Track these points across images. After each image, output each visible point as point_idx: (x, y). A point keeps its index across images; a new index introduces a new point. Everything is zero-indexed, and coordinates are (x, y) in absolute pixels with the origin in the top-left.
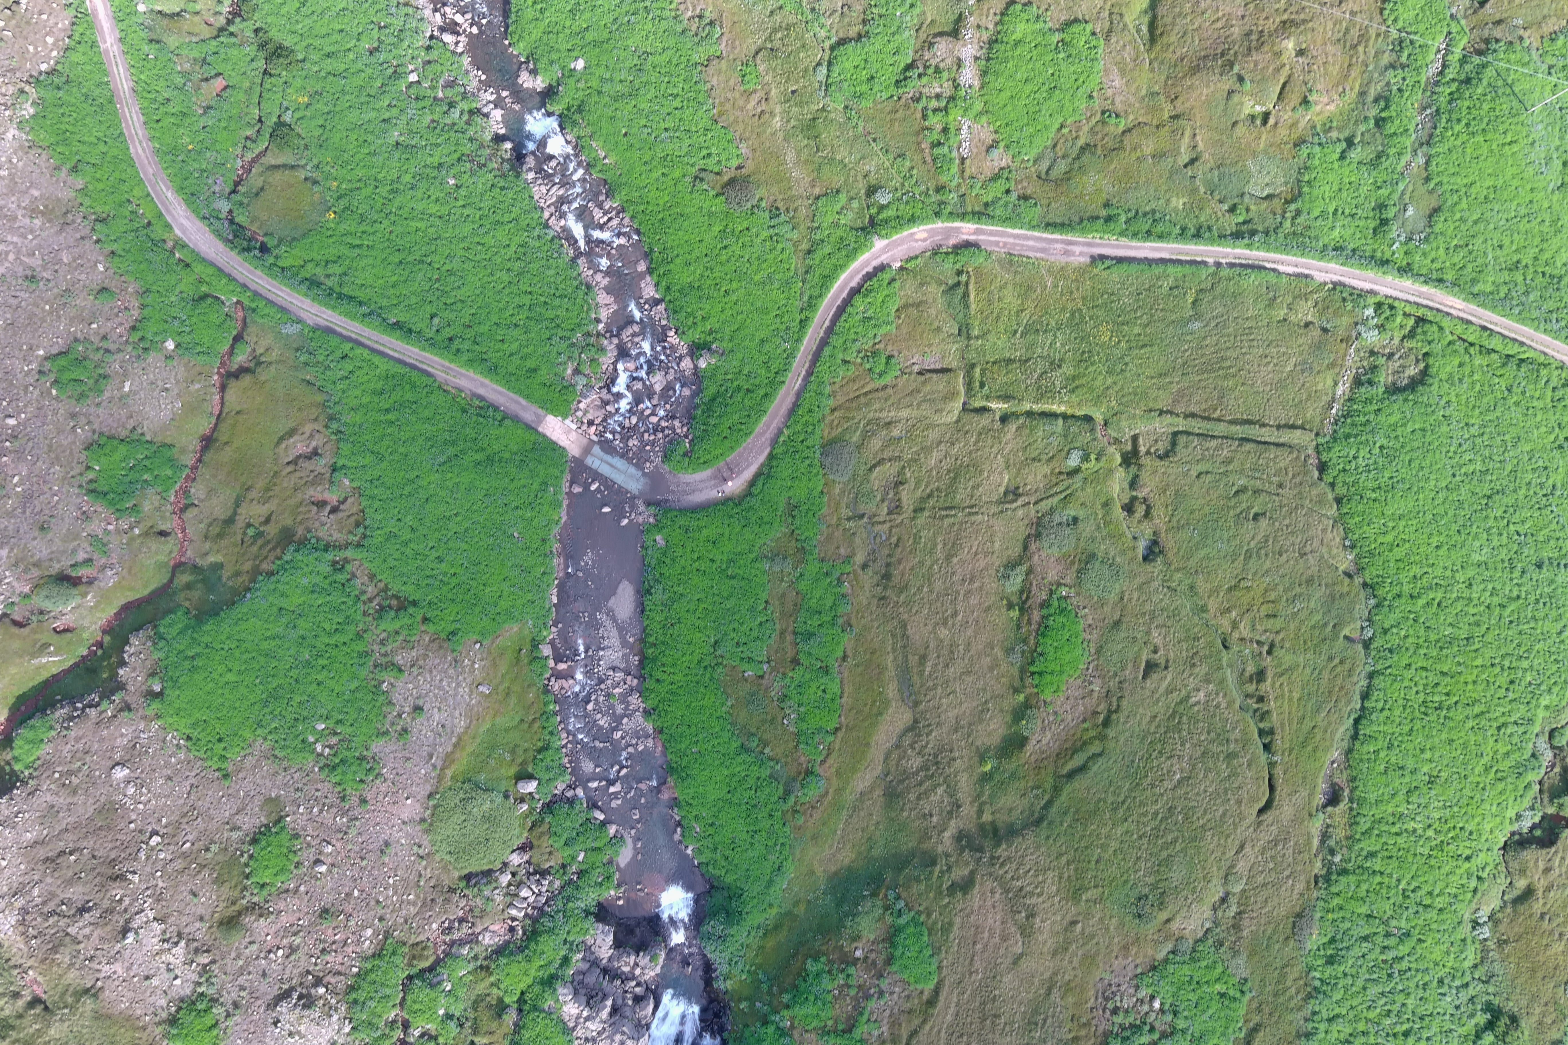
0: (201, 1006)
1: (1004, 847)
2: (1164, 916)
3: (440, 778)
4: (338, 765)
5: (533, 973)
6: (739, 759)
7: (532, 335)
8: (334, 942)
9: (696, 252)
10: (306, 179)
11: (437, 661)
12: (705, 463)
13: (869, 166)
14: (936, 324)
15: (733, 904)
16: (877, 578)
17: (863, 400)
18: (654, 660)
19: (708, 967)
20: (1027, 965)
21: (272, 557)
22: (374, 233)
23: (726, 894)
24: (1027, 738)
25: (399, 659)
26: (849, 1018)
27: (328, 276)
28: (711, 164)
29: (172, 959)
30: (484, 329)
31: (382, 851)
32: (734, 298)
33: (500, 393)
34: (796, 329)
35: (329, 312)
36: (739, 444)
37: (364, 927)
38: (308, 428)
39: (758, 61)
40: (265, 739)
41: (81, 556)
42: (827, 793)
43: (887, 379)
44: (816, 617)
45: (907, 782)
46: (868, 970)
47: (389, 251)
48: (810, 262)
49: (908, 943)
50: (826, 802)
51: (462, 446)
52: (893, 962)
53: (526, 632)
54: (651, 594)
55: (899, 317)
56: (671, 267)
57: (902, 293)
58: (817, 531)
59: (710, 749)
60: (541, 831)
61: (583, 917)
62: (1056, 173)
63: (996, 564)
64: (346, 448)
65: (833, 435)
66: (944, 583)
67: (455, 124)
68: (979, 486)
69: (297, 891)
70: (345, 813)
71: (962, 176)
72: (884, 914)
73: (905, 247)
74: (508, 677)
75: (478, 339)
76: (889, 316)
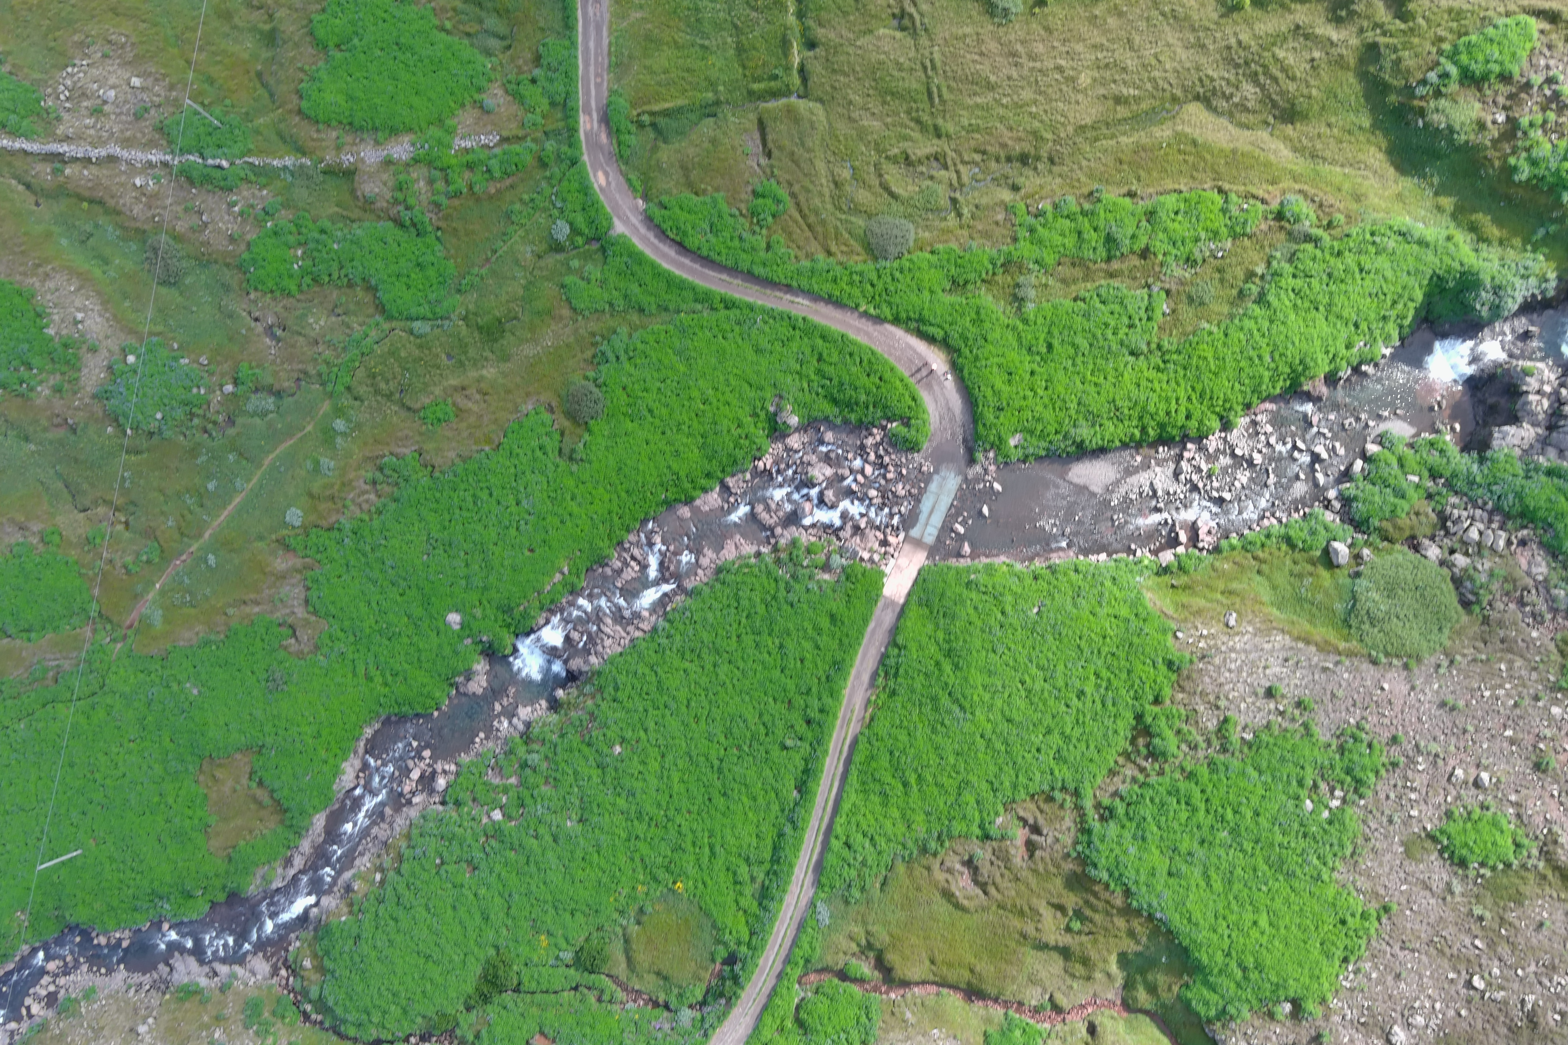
3: (1350, 654)
4: (1353, 778)
6: (1275, 302)
7: (791, 626)
9: (662, 445)
10: (639, 923)
11: (1207, 679)
12: (913, 400)
13: (526, 252)
14: (706, 145)
15: (1451, 286)
16: (1027, 171)
17: (812, 219)
18: (1162, 426)
19: (1531, 306)
21: (1105, 895)
22: (693, 832)
23: (1437, 298)
25: (1212, 725)
27: (753, 879)
28: (551, 445)
31: (1453, 709)
32: (710, 392)
33: (865, 655)
34: (738, 312)
35: (796, 870)
36: (886, 362)
37: (1550, 717)
38: (940, 876)
39: (418, 406)
40: (1333, 869)
42: (1300, 191)
43: (783, 193)
44: (1086, 236)
45: (1274, 97)
46: (1520, 103)
47: (713, 812)
48: (654, 307)
49: (1481, 58)
50: (1311, 191)
51: (936, 690)
52: (1507, 74)
53: (1150, 583)
54: (1082, 442)
55: (704, 192)
56: (682, 474)
57: (675, 191)
58: (980, 252)
59: (1266, 340)
60: (1391, 529)
61: (1489, 463)
62: (501, 28)
63: (991, 27)
64: (958, 827)
65: (858, 248)
66: (1023, 88)
67: (547, 758)
68: (897, 63)
69: (1517, 805)
70: (1412, 761)
71: (523, 139)
72: (1445, 96)
73: (617, 196)
74: (1209, 595)
75: (804, 690)
76: (705, 203)
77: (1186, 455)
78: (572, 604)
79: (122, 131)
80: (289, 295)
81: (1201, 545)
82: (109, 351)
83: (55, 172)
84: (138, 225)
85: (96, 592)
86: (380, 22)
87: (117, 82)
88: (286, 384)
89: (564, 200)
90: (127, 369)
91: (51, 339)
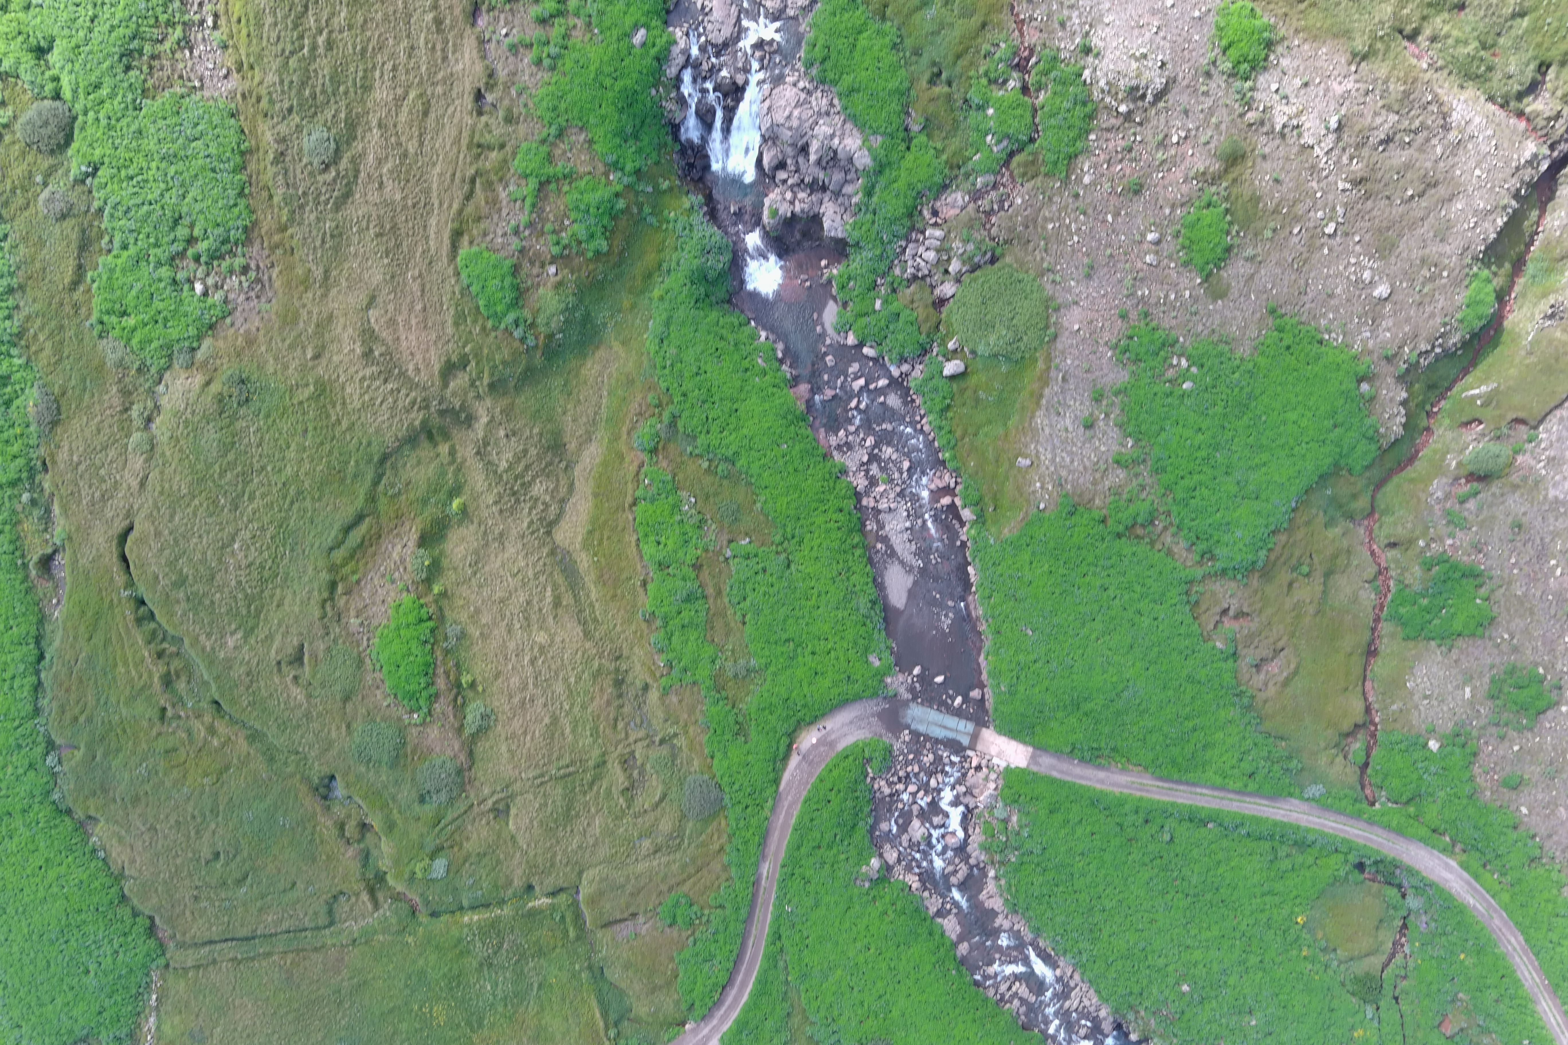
0: (1245, 66)
1: (417, 423)
2: (215, 388)
3: (1049, 359)
4: (1160, 349)
5: (903, 174)
6: (733, 448)
7: (1063, 848)
8: (1121, 161)
9: (910, 983)
10: (1335, 950)
11: (1081, 481)
12: (847, 757)
14: (630, 973)
15: (702, 290)
16: (629, 679)
17: (691, 870)
18: (851, 531)
19: (713, 215)
20: (358, 298)
21: (1278, 549)
22: (1252, 913)
24: (419, 546)
25: (1122, 474)
26: (546, 197)
27: (1289, 856)
29: (1285, 109)
30: (1115, 842)
31: (1093, 268)
32: (858, 945)
33: (1082, 777)
34: (782, 929)
35: (1279, 818)
36: (815, 788)
37: (1094, 183)
38: (1272, 690)
40: (1242, 359)
41: (1471, 505)
42: (629, 433)
43: (669, 900)
44: (686, 621)
45: (542, 466)
46: (538, 255)
47: (1233, 898)
48: (785, 1005)
49: (500, 295)
50: (628, 424)
51: (1108, 714)
52: (512, 270)
53: (993, 530)
54: (871, 601)
55: (674, 971)
56: (933, 959)
57: (676, 997)
58: (708, 715)
59: (768, 452)
60: (928, 324)
61: (860, 242)
63: (500, 728)
64: (1227, 681)
65: (715, 823)
66: (553, 692)
68: (539, 809)
69: (1173, 207)
70: (1141, 300)
72: (534, 319)
74: (1001, 479)
75: (1118, 830)
76: (685, 971)
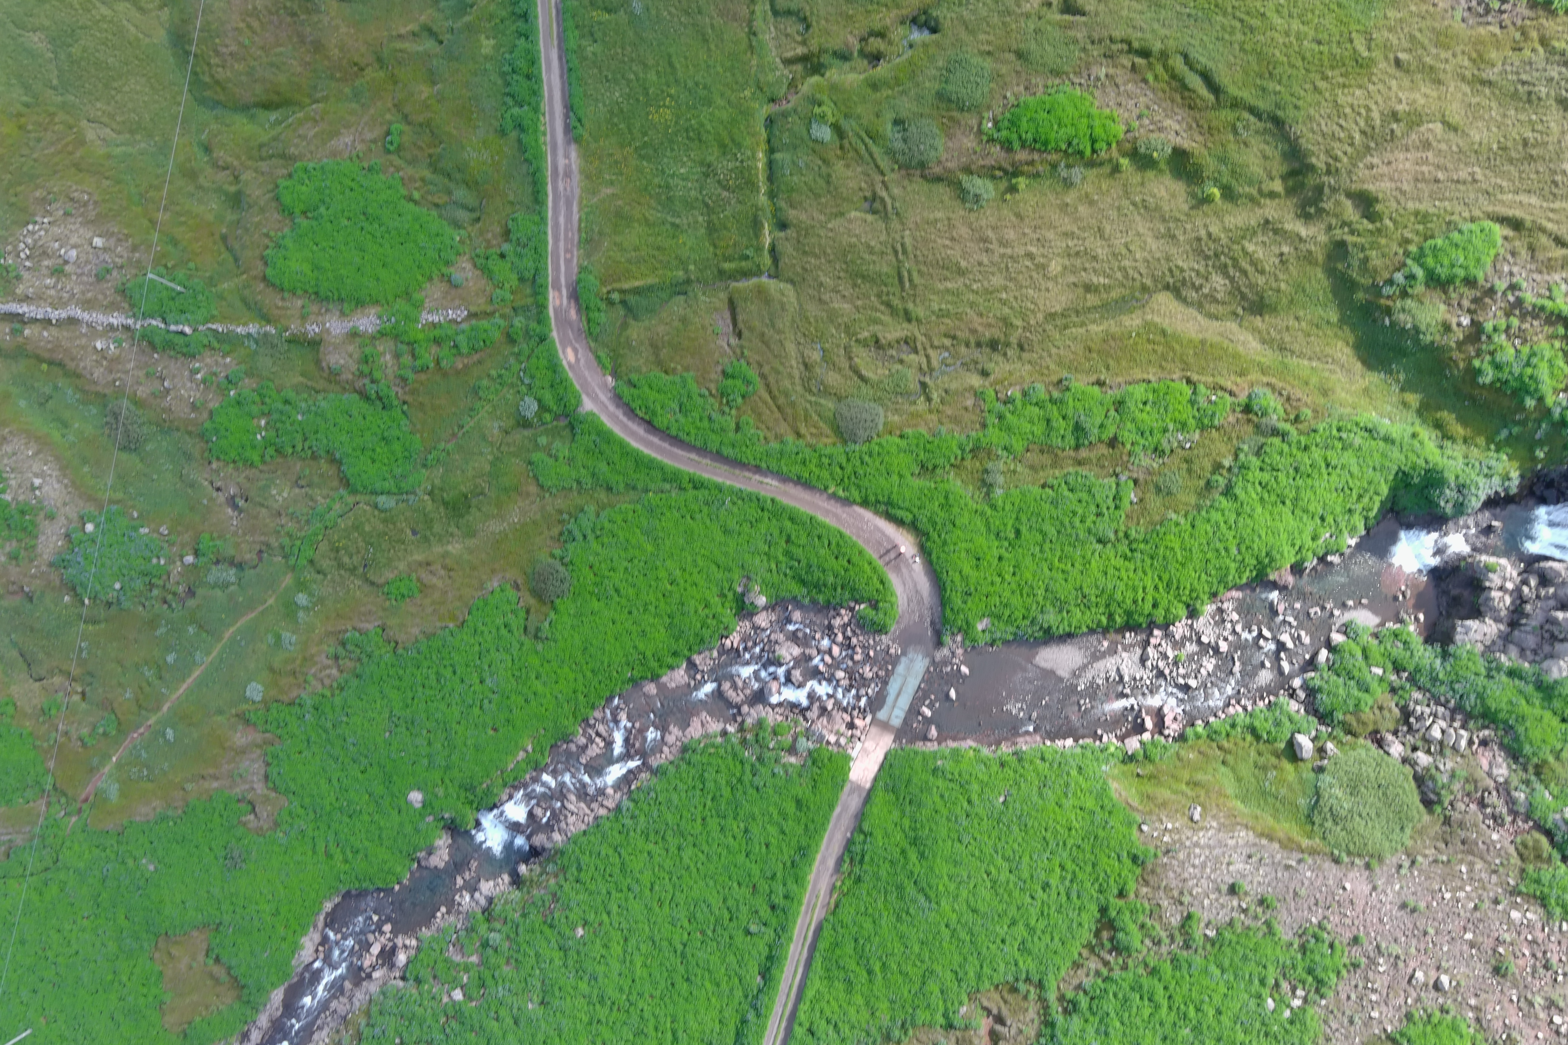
1: (1314, 160)
3: (1313, 852)
4: (1315, 978)
5: (1538, 711)
6: (1242, 495)
7: (756, 811)
8: (1533, 956)
9: (628, 625)
11: (1171, 874)
12: (881, 583)
13: (494, 428)
14: (676, 323)
15: (1415, 481)
16: (996, 357)
17: (781, 401)
18: (1129, 614)
19: (1493, 502)
20: (1456, 113)
22: (656, 1017)
23: (1402, 492)
24: (1175, 149)
25: (1175, 921)
26: (1550, 323)
28: (516, 623)
30: (755, 870)
31: (1414, 910)
32: (678, 573)
33: (830, 840)
34: (706, 492)
36: (854, 545)
37: (1509, 922)
39: (382, 581)
42: (1268, 384)
43: (752, 374)
44: (1054, 424)
45: (1243, 289)
46: (1485, 308)
47: (675, 997)
48: (622, 486)
49: (1446, 262)
50: (1279, 384)
51: (902, 878)
52: (1471, 278)
53: (1116, 771)
54: (1050, 628)
55: (674, 370)
56: (649, 654)
57: (644, 369)
58: (949, 437)
59: (1233, 533)
60: (1355, 724)
61: (1451, 660)
62: (471, 199)
63: (962, 213)
64: (922, 1016)
65: (829, 432)
66: (993, 274)
67: (508, 937)
68: (868, 246)
69: (1476, 1009)
70: (1373, 962)
71: (492, 314)
72: (1412, 297)
73: (587, 373)
74: (1175, 786)
75: (769, 874)
76: (673, 383)
77: (1153, 641)
78: (536, 780)
79: (83, 293)
80: (252, 465)
81: (1166, 732)
82: (67, 518)
83: (13, 332)
84: (99, 389)
85: (51, 764)
86: (347, 191)
87: (79, 241)
88: (248, 556)
89: (532, 377)
90: (85, 538)
91: (8, 505)
